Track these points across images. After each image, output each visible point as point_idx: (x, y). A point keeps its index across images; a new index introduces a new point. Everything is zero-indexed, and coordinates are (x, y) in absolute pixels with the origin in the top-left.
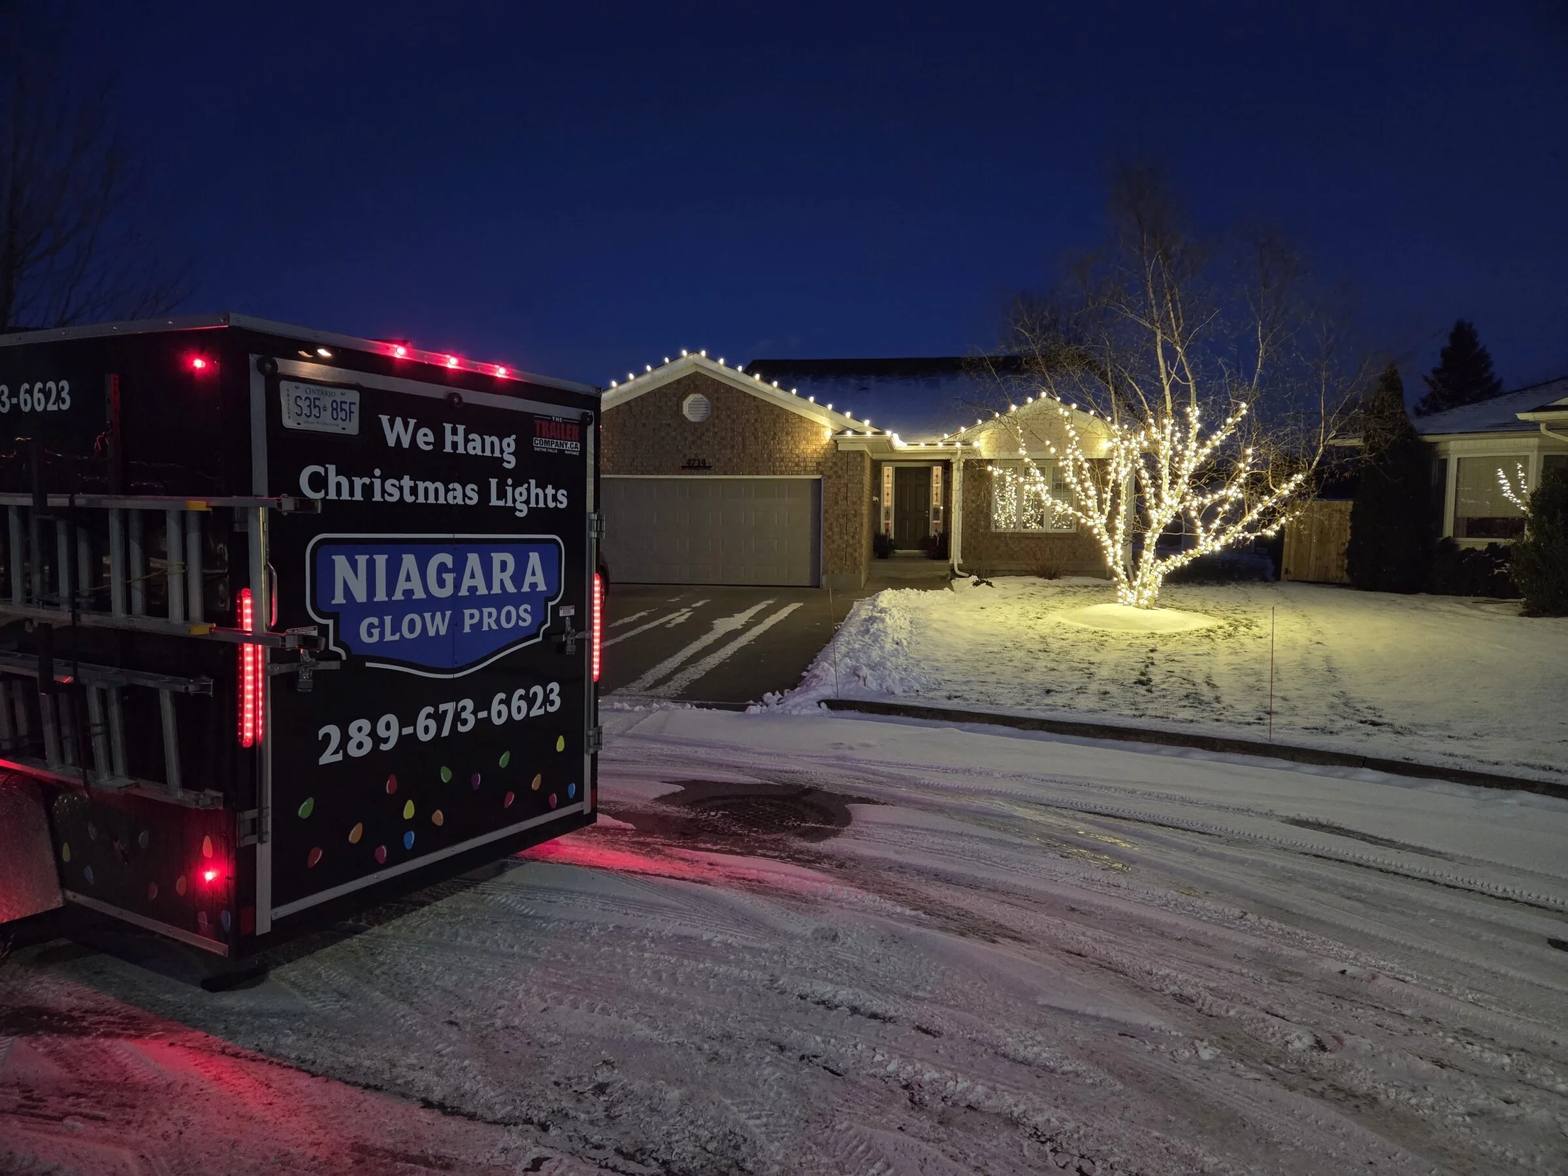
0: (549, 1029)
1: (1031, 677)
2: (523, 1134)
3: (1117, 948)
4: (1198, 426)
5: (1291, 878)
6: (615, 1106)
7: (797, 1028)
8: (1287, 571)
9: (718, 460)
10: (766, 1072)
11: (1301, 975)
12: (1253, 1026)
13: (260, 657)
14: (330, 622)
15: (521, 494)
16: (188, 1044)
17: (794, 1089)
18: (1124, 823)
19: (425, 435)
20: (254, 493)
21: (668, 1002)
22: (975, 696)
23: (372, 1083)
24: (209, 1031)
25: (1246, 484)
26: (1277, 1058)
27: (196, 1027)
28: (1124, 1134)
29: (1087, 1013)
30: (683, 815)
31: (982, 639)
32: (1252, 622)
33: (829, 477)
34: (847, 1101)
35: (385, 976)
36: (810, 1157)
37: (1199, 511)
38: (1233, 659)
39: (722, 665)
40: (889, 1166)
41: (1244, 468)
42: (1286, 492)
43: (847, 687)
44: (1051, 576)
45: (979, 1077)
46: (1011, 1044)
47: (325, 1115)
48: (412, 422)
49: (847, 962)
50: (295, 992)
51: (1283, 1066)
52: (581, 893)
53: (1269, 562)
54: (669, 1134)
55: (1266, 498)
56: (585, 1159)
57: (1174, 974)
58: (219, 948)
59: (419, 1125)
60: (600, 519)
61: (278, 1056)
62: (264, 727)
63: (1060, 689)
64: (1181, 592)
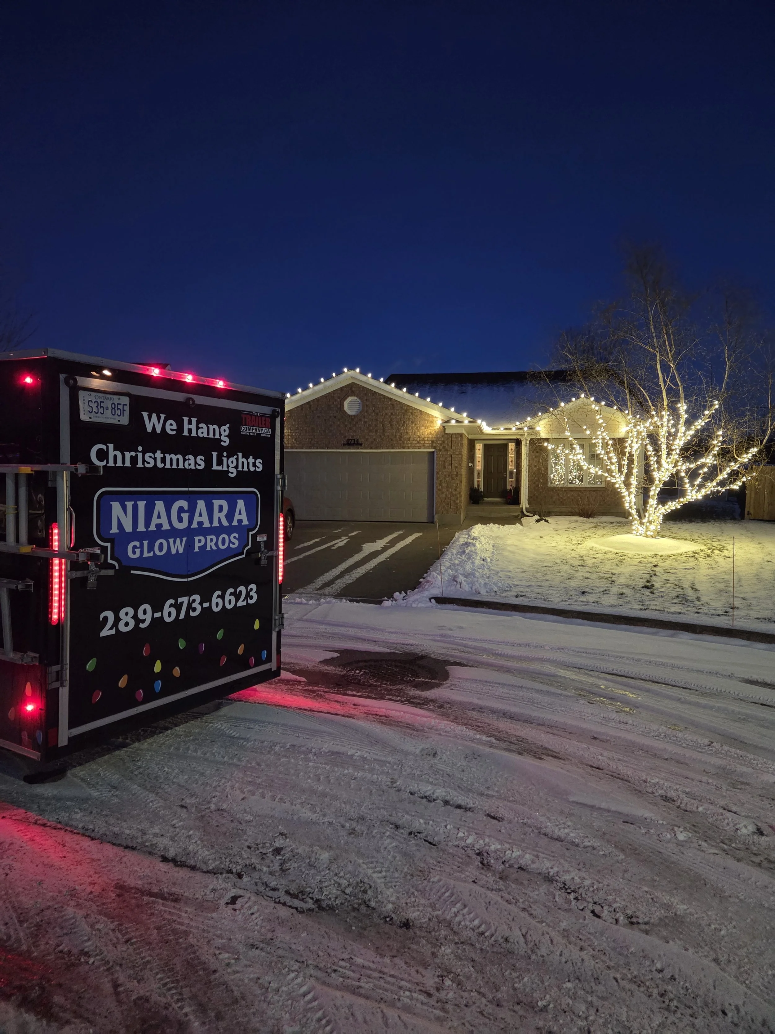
0: (245, 811)
1: (573, 583)
2: (226, 880)
3: (624, 764)
4: (686, 416)
5: (745, 719)
6: (287, 863)
7: (407, 813)
8: (749, 513)
9: (367, 439)
10: (386, 842)
11: (748, 784)
12: (714, 818)
13: (63, 567)
14: (109, 545)
15: (232, 462)
16: (14, 818)
17: (405, 854)
18: (631, 681)
19: (171, 425)
20: (61, 462)
21: (324, 795)
22: (534, 595)
23: (130, 845)
24: (28, 809)
25: (719, 455)
26: (730, 840)
27: (19, 807)
28: (624, 889)
29: (602, 807)
30: (338, 673)
31: (539, 558)
32: (723, 547)
33: (440, 450)
34: (439, 862)
35: (141, 775)
36: (413, 899)
37: (687, 473)
38: (710, 572)
39: (367, 573)
40: (465, 906)
41: (716, 444)
42: (746, 460)
43: (449, 589)
44: (588, 516)
45: (528, 848)
46: (550, 827)
47: (99, 865)
48: (163, 416)
49: (442, 770)
50: (84, 785)
51: (734, 845)
52: (269, 723)
53: (737, 507)
54: (321, 882)
55: (733, 464)
56: (265, 897)
57: (662, 782)
58: (34, 755)
59: (159, 873)
60: (283, 478)
61: (71, 826)
62: (65, 611)
63: (591, 591)
64: (677, 527)
